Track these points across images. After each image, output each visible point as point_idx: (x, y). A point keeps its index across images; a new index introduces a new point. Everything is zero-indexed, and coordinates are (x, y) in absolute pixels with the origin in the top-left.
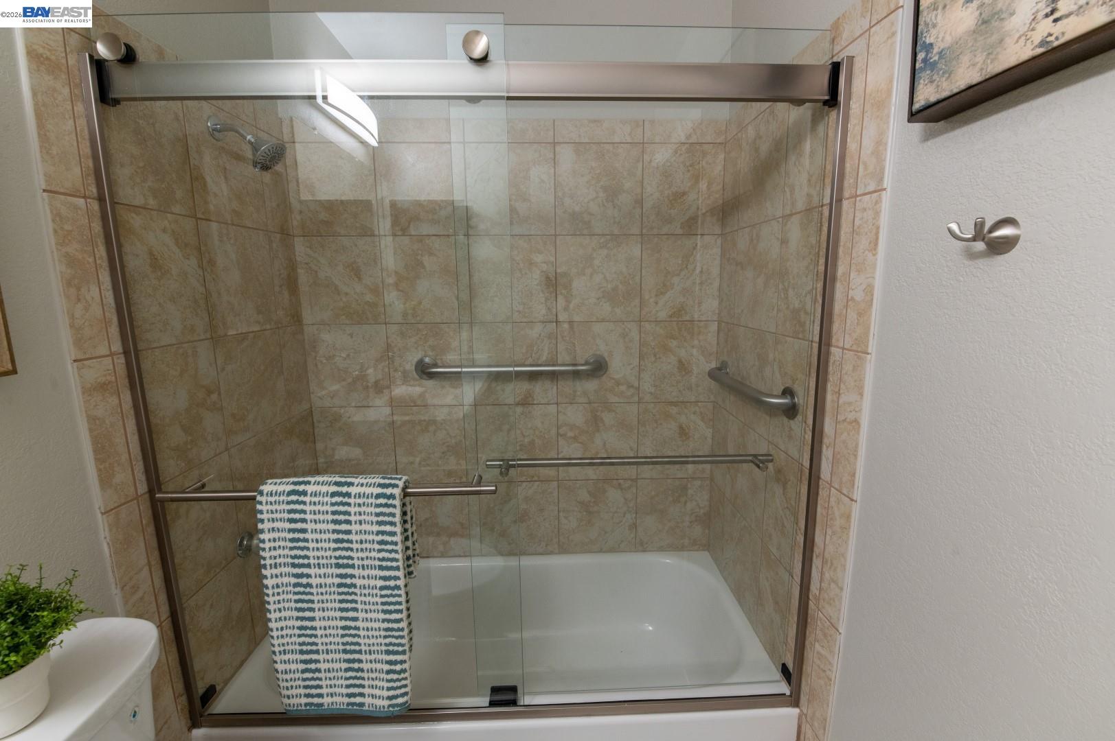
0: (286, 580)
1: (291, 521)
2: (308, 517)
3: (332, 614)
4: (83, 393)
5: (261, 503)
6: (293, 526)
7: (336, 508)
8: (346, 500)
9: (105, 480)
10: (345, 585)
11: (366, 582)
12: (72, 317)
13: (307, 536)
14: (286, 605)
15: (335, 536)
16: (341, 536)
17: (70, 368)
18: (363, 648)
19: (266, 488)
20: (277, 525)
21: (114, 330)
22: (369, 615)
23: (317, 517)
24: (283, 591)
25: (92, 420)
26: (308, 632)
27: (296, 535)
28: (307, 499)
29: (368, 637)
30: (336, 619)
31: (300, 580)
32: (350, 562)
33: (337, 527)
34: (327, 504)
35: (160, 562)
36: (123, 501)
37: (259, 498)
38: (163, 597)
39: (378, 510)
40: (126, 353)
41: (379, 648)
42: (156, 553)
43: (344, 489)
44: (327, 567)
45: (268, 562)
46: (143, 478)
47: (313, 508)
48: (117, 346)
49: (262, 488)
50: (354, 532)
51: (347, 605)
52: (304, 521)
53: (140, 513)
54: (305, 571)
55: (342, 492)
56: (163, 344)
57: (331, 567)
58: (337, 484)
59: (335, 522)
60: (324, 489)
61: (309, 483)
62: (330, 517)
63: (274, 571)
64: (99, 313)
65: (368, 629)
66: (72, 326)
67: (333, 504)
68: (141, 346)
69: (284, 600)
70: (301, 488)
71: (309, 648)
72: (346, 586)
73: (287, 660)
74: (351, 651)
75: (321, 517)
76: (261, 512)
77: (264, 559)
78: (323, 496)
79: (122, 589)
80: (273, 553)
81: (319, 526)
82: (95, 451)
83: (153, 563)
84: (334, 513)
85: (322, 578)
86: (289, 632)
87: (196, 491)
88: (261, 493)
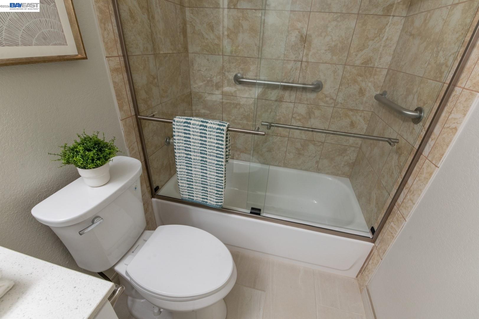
0: (183, 155)
1: (185, 133)
2: (191, 133)
3: (198, 170)
4: (110, 71)
5: (174, 125)
6: (185, 135)
7: (201, 131)
8: (205, 128)
9: (121, 108)
10: (203, 161)
11: (211, 161)
12: (104, 37)
13: (191, 140)
14: (183, 164)
15: (201, 142)
16: (203, 142)
17: (105, 60)
18: (208, 184)
19: (176, 119)
20: (180, 134)
21: (119, 45)
22: (211, 173)
23: (194, 133)
24: (182, 159)
25: (114, 83)
26: (190, 174)
27: (187, 139)
28: (191, 126)
29: (210, 180)
30: (199, 172)
31: (187, 156)
32: (206, 153)
33: (201, 138)
34: (198, 129)
35: (140, 141)
36: (127, 117)
37: (173, 123)
38: (142, 154)
39: (217, 134)
40: (124, 56)
41: (214, 185)
42: (139, 138)
43: (205, 124)
44: (197, 153)
45: (177, 147)
46: (133, 109)
47: (193, 129)
48: (120, 53)
49: (174, 119)
50: (207, 141)
51: (204, 169)
52: (189, 134)
53: (132, 122)
54: (190, 153)
55: (204, 125)
56: (136, 54)
57: (199, 153)
58: (202, 121)
59: (201, 136)
60: (197, 123)
61: (191, 120)
62: (199, 134)
63: (179, 151)
64: (113, 37)
65: (210, 178)
66: (104, 41)
67: (200, 129)
68: (129, 54)
69: (182, 162)
70: (189, 121)
71: (190, 180)
72: (204, 161)
73: (182, 182)
74: (204, 184)
75: (196, 134)
76: (174, 128)
77: (175, 146)
78: (197, 126)
79: (129, 148)
80: (178, 144)
81: (195, 137)
82: (116, 96)
83: (138, 141)
84: (201, 133)
85: (195, 156)
86: (184, 173)
87: (151, 117)
88: (174, 121)
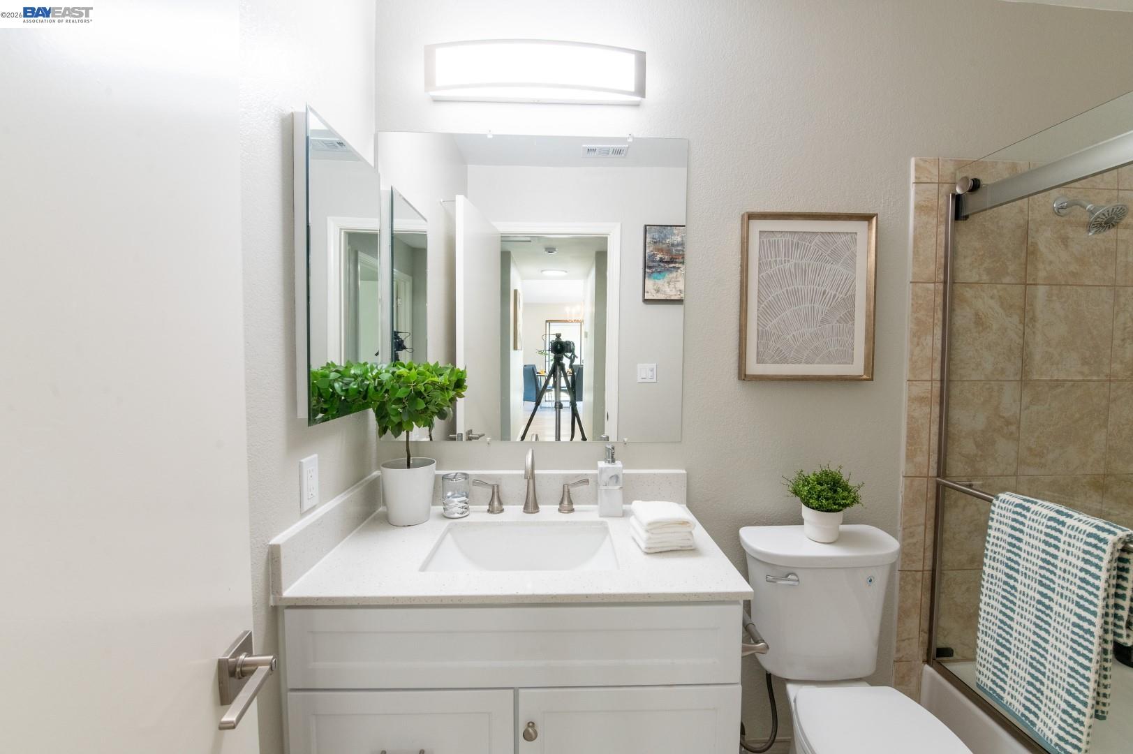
0: (1000, 575)
1: (1013, 528)
2: (1026, 529)
3: (1028, 624)
4: (909, 401)
5: (995, 505)
6: (1013, 532)
7: (1049, 531)
8: (1059, 527)
9: (910, 456)
10: (1043, 604)
11: (1061, 610)
12: (912, 355)
13: (1022, 545)
14: (996, 596)
15: (1044, 556)
16: (1048, 558)
17: (905, 385)
18: (1048, 673)
19: (1002, 496)
20: (1003, 527)
21: (937, 365)
22: (1058, 644)
23: (1032, 532)
24: (996, 583)
25: (911, 418)
26: (1006, 628)
27: (1014, 541)
28: (1028, 515)
29: (1054, 665)
30: (1030, 630)
31: (1009, 580)
32: (1052, 586)
33: (1046, 548)
34: (1043, 525)
35: (933, 528)
36: (918, 474)
37: (994, 501)
38: (929, 553)
39: (1088, 548)
40: (942, 381)
41: (1061, 682)
42: (932, 521)
43: (1062, 518)
44: (1032, 581)
45: (989, 553)
46: (935, 466)
47: (1031, 523)
48: (937, 376)
49: (1000, 495)
50: (1060, 558)
51: (1042, 625)
52: (1022, 531)
53: (927, 488)
54: (1015, 574)
55: (1058, 520)
56: (972, 379)
57: (1035, 582)
58: (1058, 512)
59: (1046, 543)
60: (1045, 512)
61: (1036, 503)
62: (1043, 537)
63: (993, 564)
64: (929, 353)
65: (1055, 657)
66: (911, 360)
67: (1048, 527)
68: (953, 377)
69: (994, 590)
70: (1027, 504)
71: (1004, 642)
72: (1044, 607)
73: (986, 641)
74: (1036, 667)
75: (1036, 534)
76: (993, 512)
77: (987, 550)
78: (1042, 517)
80: (995, 548)
81: (1032, 541)
82: (907, 437)
83: (928, 526)
84: (1047, 534)
85: (1027, 587)
86: (993, 620)
87: (966, 486)
88: (997, 498)
